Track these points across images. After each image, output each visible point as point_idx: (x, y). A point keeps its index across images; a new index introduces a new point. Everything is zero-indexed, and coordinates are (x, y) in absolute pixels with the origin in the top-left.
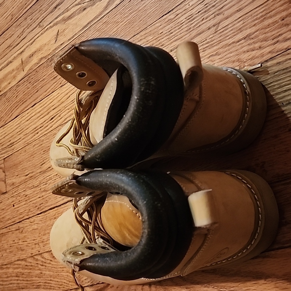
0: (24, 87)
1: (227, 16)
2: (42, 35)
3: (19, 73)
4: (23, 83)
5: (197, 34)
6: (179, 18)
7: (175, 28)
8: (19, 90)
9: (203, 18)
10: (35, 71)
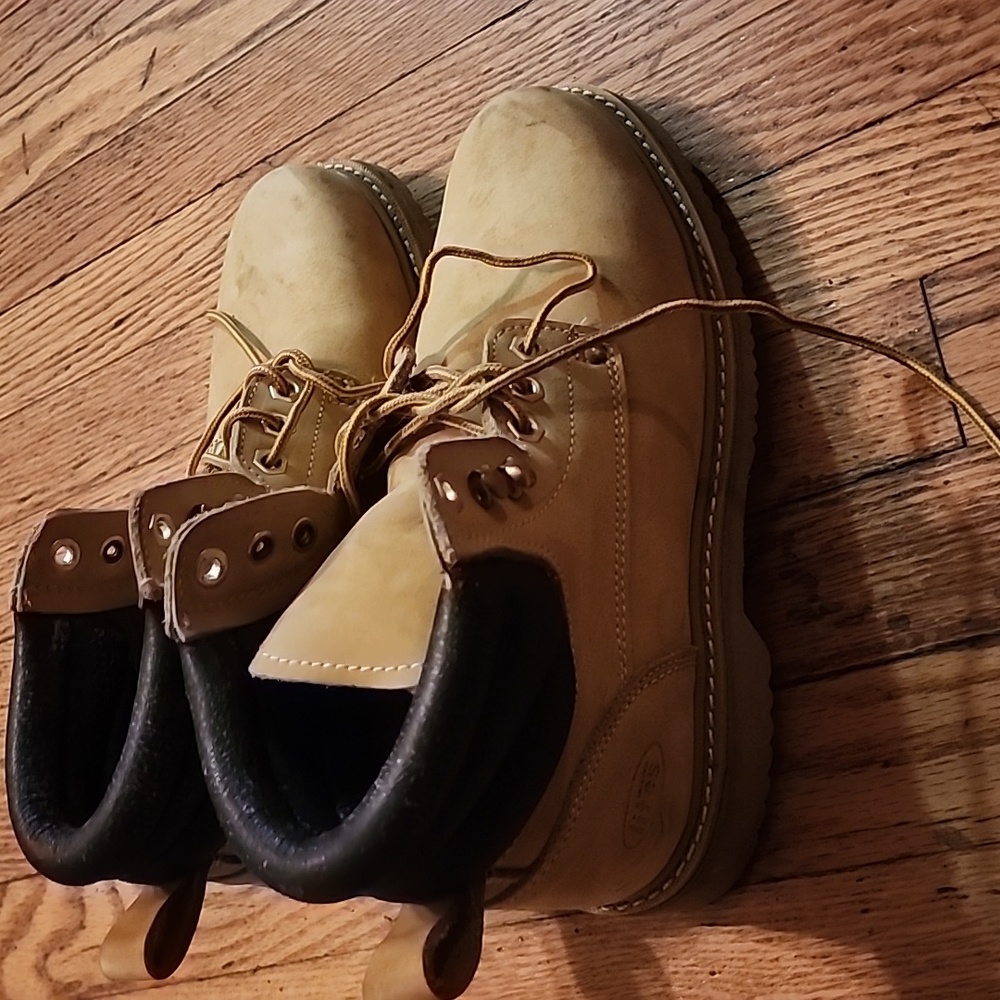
0: (28, 223)
1: (685, 29)
2: (97, 64)
3: (12, 179)
4: (23, 212)
5: (594, 77)
6: (544, 29)
7: (530, 57)
8: (10, 232)
9: (614, 33)
10: (69, 174)
